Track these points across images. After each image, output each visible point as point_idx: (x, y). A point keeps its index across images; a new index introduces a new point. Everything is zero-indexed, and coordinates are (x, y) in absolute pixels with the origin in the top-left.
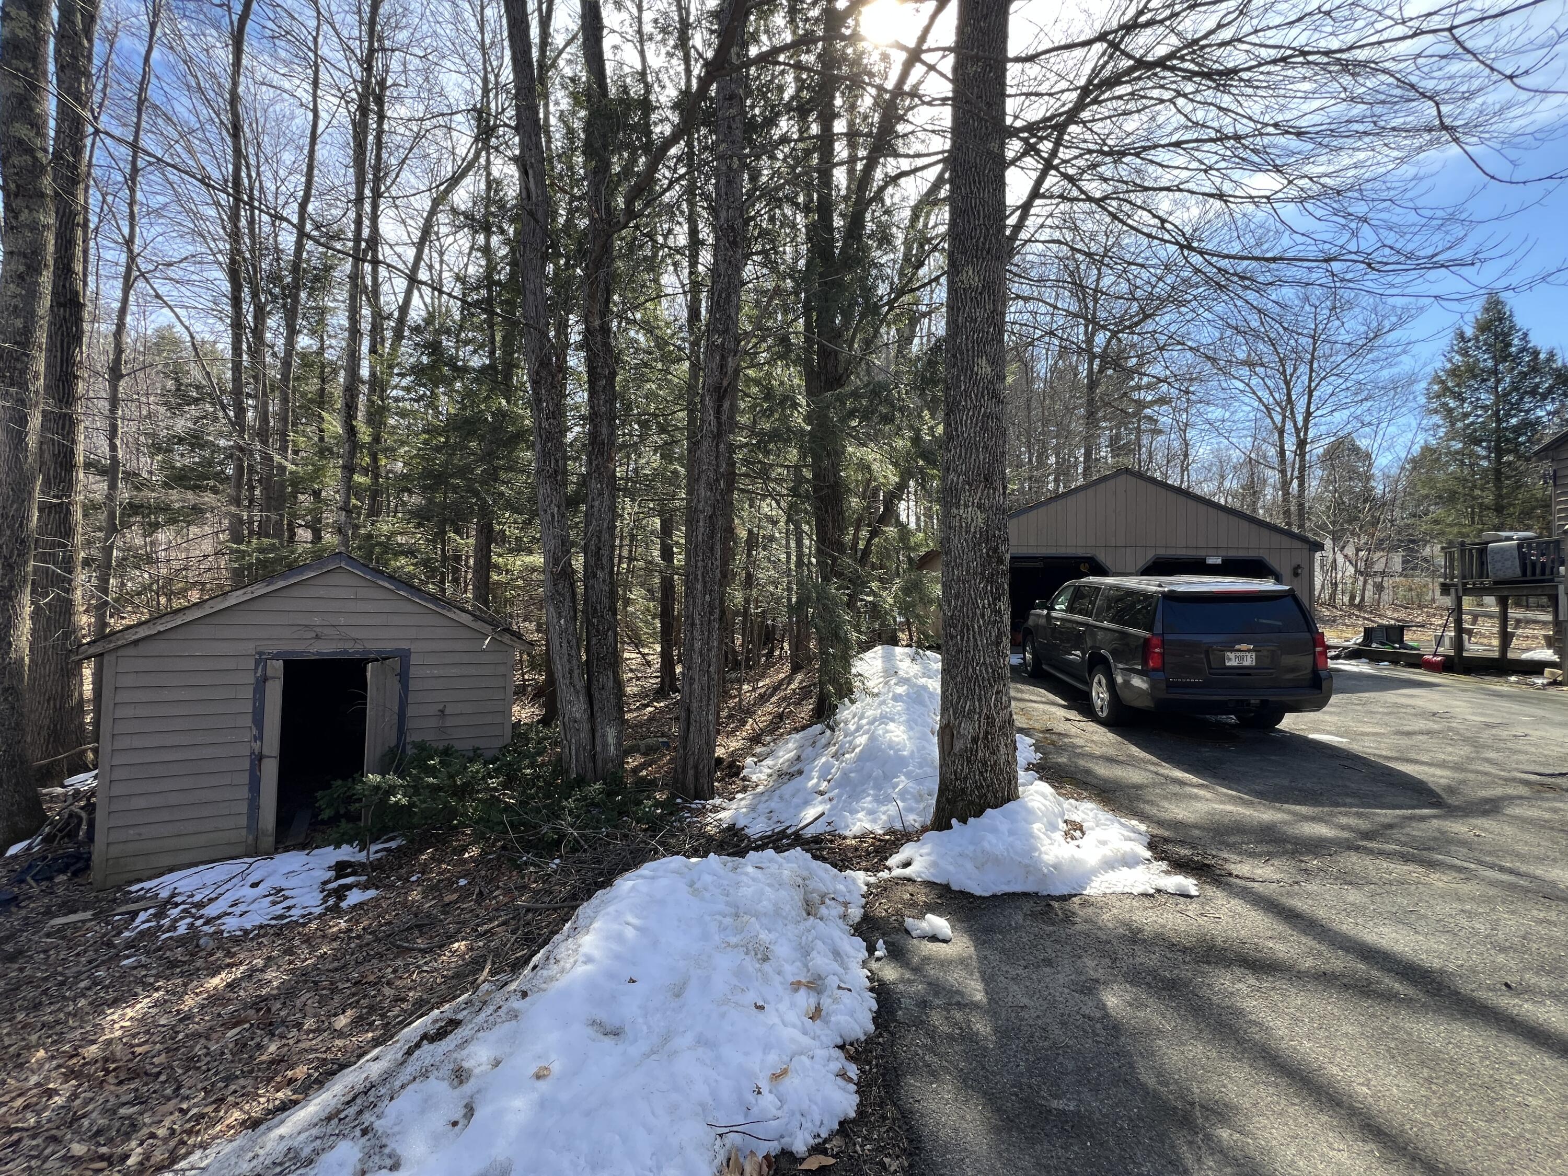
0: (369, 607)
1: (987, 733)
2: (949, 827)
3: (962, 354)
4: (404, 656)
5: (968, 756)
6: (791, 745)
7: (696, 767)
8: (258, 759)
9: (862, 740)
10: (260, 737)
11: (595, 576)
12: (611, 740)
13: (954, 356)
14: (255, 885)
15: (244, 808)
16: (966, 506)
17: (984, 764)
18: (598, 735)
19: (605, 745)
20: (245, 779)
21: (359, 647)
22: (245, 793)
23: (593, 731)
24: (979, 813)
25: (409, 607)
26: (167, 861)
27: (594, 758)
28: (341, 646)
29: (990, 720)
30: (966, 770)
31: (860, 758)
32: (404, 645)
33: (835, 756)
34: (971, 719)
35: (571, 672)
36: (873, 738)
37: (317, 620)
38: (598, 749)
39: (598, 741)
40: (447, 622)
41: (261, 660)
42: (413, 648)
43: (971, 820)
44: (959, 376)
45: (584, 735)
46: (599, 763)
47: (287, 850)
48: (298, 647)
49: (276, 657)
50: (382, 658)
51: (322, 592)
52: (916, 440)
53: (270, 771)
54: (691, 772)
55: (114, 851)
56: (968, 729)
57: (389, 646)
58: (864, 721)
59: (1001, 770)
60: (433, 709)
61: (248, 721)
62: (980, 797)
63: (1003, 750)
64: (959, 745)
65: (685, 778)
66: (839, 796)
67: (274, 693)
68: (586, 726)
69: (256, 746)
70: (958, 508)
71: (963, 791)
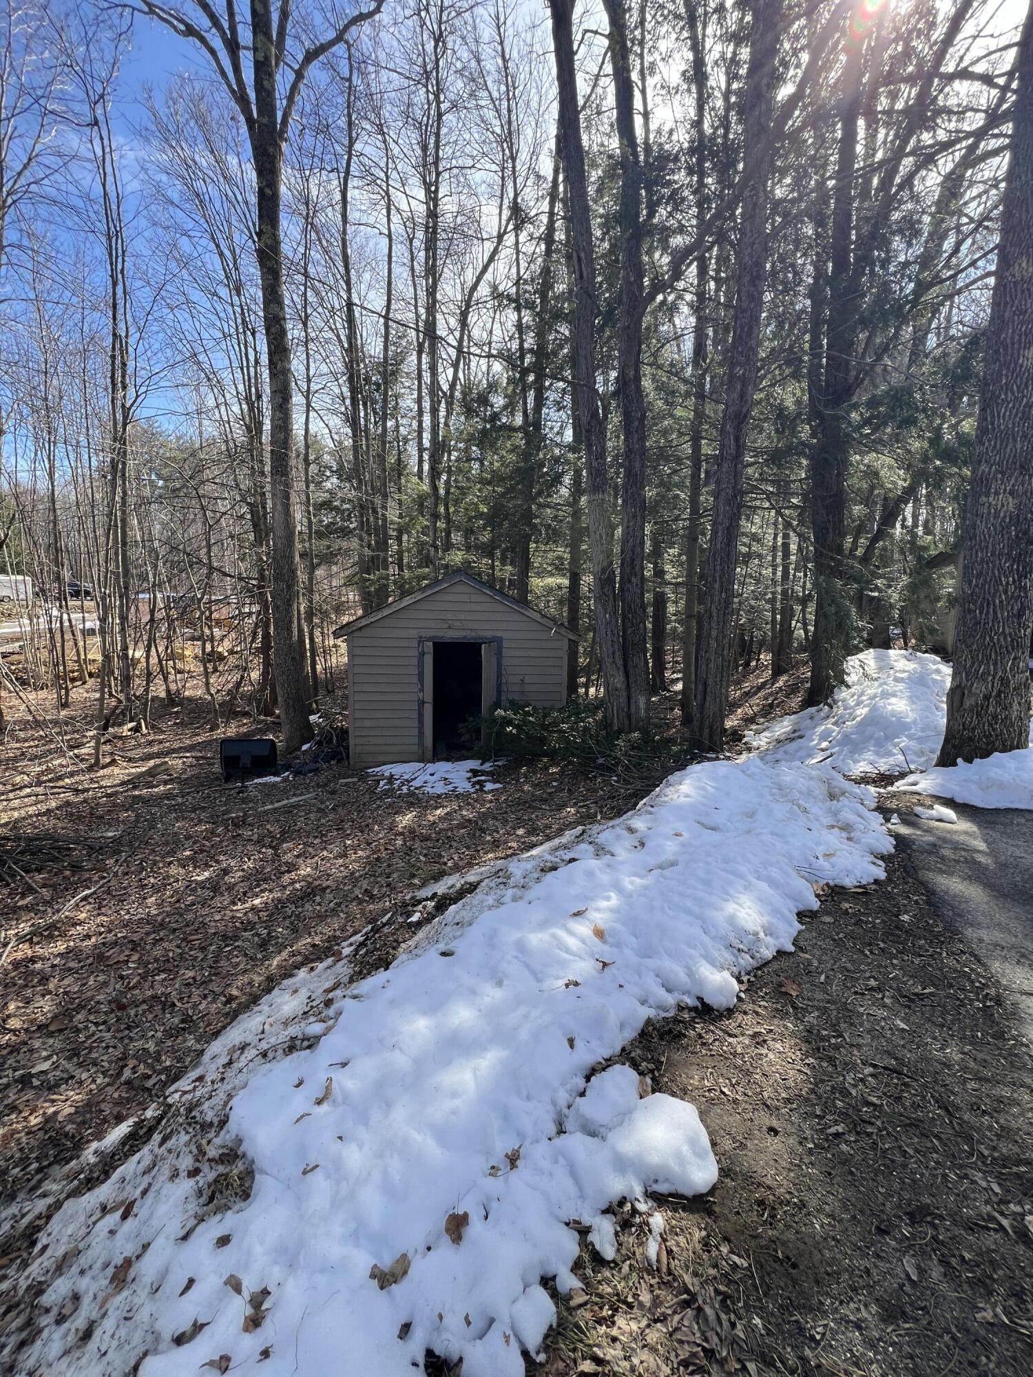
0: (477, 607)
1: (1000, 692)
2: (954, 764)
3: (1006, 348)
4: (499, 641)
5: (979, 710)
6: (785, 723)
7: (711, 727)
8: (422, 703)
9: (862, 712)
10: (422, 690)
11: (630, 581)
12: (642, 706)
13: (997, 352)
14: (432, 775)
15: (415, 732)
16: (997, 493)
17: (995, 717)
18: (632, 701)
19: (638, 709)
20: (415, 715)
21: (473, 634)
22: (416, 724)
23: (629, 698)
24: (986, 754)
25: (500, 608)
26: (381, 758)
27: (629, 716)
28: (463, 633)
29: (1004, 681)
30: (975, 722)
31: (860, 724)
32: (499, 634)
33: (835, 724)
34: (985, 681)
35: (614, 653)
36: (874, 709)
37: (450, 616)
38: (633, 710)
39: (633, 706)
40: (525, 619)
41: (421, 641)
42: (505, 635)
43: (977, 761)
44: (1000, 371)
45: (623, 700)
46: (633, 721)
47: (439, 760)
48: (441, 634)
49: (429, 639)
50: (490, 641)
51: (451, 597)
52: (936, 440)
53: (428, 710)
54: (707, 731)
55: (359, 749)
56: (979, 689)
57: (489, 634)
58: (864, 698)
59: (1012, 725)
60: (517, 679)
61: (415, 679)
62: (988, 744)
63: (1015, 706)
64: (968, 702)
65: (701, 735)
66: (840, 752)
67: (429, 660)
68: (625, 694)
69: (421, 695)
70: (988, 495)
71: (970, 739)
